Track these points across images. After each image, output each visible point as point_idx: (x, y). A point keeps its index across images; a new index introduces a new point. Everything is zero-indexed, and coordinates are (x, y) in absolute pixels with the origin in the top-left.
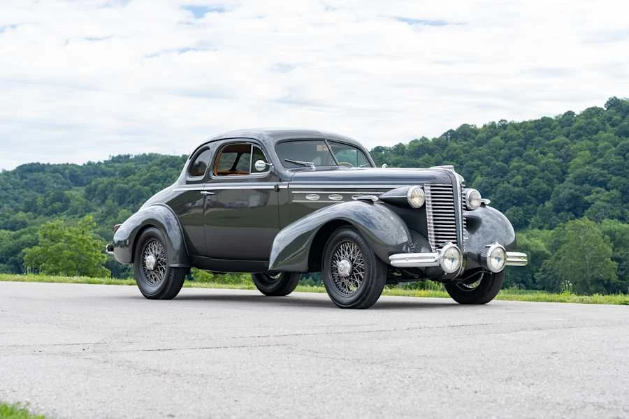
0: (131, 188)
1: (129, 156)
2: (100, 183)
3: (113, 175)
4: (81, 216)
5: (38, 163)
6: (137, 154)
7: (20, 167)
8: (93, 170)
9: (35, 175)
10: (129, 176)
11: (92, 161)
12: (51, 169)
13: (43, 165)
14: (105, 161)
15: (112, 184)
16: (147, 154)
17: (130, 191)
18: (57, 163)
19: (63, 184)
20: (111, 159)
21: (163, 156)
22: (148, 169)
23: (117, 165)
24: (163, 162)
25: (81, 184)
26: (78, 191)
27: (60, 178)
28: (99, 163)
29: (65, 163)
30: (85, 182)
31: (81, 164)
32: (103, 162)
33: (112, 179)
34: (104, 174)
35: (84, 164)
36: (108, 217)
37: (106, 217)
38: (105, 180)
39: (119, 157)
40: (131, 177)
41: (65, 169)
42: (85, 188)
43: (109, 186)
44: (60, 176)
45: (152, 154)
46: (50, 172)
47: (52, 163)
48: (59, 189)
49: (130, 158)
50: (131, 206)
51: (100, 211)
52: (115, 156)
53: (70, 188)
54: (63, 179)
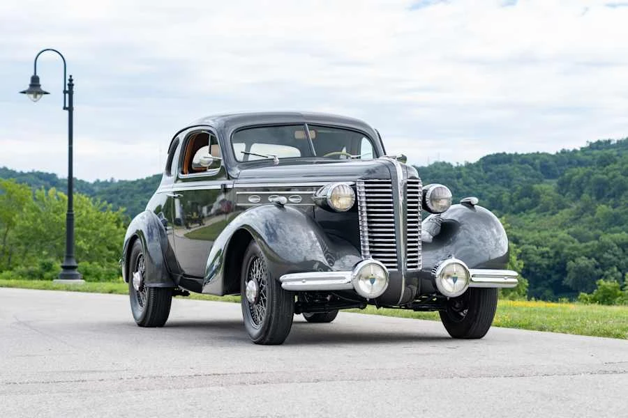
0: (611, 179)
1: (609, 141)
2: (574, 175)
3: (591, 164)
4: (553, 214)
5: (504, 153)
6: (620, 139)
7: (484, 159)
8: (567, 159)
9: (500, 167)
10: (608, 164)
12: (520, 160)
13: (510, 155)
14: (582, 148)
15: (589, 175)
17: (610, 183)
18: (525, 153)
19: (533, 177)
20: (588, 145)
23: (595, 152)
25: (554, 176)
26: (549, 184)
27: (530, 170)
28: (575, 151)
29: (535, 152)
30: (558, 173)
31: (553, 153)
32: (579, 149)
33: (589, 169)
34: (580, 163)
35: (557, 153)
36: (585, 214)
37: (582, 214)
38: (581, 171)
39: (599, 142)
40: (611, 166)
41: (534, 159)
42: (557, 180)
43: (586, 178)
44: (530, 167)
46: (518, 163)
47: (520, 153)
48: (528, 182)
49: (612, 143)
50: (611, 201)
51: (575, 207)
52: (594, 141)
53: (541, 181)
54: (533, 171)
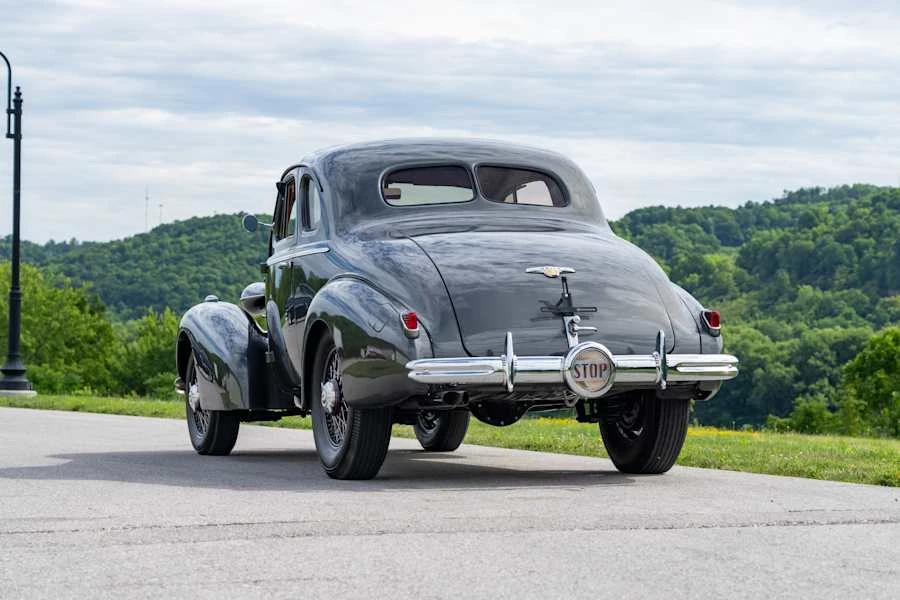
0: (819, 247)
1: (817, 190)
2: (765, 240)
3: (790, 225)
4: (733, 298)
5: (662, 207)
6: (834, 186)
7: (632, 215)
8: (754, 215)
9: (657, 228)
10: (816, 225)
11: (754, 201)
12: (684, 217)
13: (670, 209)
14: (776, 201)
15: (785, 240)
16: (851, 186)
17: (820, 253)
18: (693, 207)
19: (704, 242)
20: (786, 196)
21: (879, 189)
22: (851, 213)
23: (797, 206)
24: (876, 199)
25: (736, 243)
26: (729, 253)
27: (698, 232)
28: (767, 204)
29: (708, 205)
30: (742, 237)
31: (734, 206)
32: (772, 202)
33: (787, 232)
34: (774, 224)
35: (740, 207)
36: (780, 300)
37: (776, 299)
38: (776, 234)
39: (801, 192)
40: (819, 227)
41: (706, 217)
42: (739, 248)
43: (782, 245)
44: (699, 228)
45: (859, 185)
46: (683, 222)
47: (684, 207)
48: (697, 250)
49: (821, 194)
50: (820, 280)
51: (766, 289)
52: (794, 190)
53: (716, 249)
54: (703, 234)
